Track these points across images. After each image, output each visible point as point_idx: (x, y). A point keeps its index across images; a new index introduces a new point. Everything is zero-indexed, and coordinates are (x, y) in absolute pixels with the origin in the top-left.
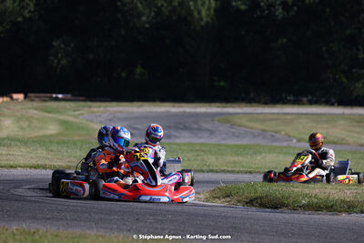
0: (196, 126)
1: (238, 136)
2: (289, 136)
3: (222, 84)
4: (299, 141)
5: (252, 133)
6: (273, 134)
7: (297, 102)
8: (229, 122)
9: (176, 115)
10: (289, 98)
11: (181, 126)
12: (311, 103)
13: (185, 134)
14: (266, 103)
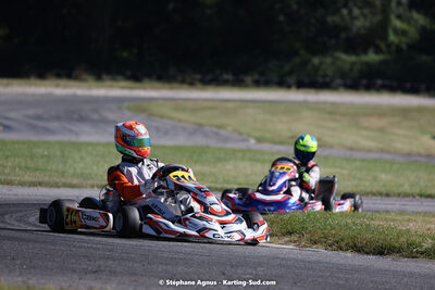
0: (96, 117)
1: (166, 133)
2: (241, 134)
3: (125, 54)
4: (259, 140)
5: (184, 129)
6: (215, 129)
7: (238, 83)
8: (144, 111)
9: (63, 100)
10: (226, 77)
11: (75, 116)
12: (258, 84)
13: (86, 128)
14: (192, 84)
